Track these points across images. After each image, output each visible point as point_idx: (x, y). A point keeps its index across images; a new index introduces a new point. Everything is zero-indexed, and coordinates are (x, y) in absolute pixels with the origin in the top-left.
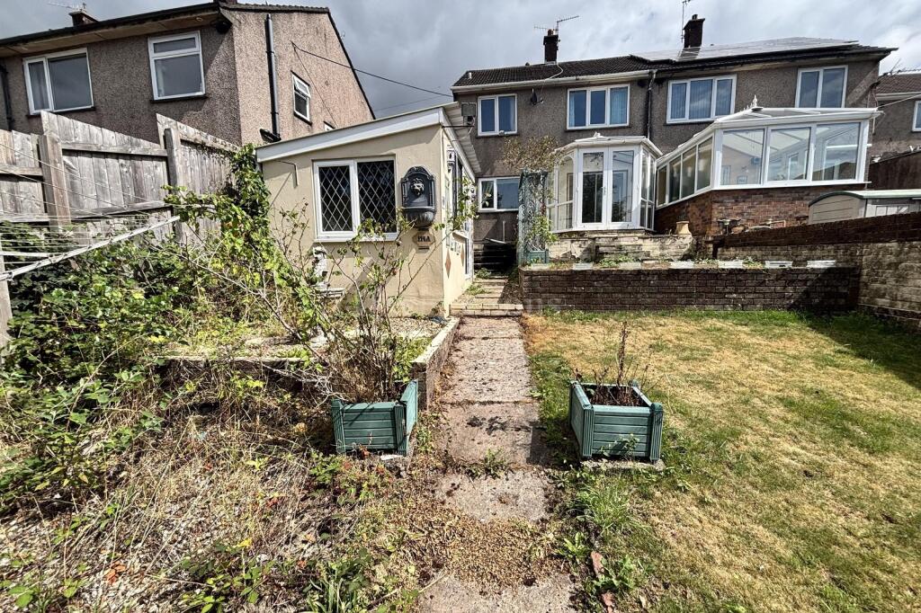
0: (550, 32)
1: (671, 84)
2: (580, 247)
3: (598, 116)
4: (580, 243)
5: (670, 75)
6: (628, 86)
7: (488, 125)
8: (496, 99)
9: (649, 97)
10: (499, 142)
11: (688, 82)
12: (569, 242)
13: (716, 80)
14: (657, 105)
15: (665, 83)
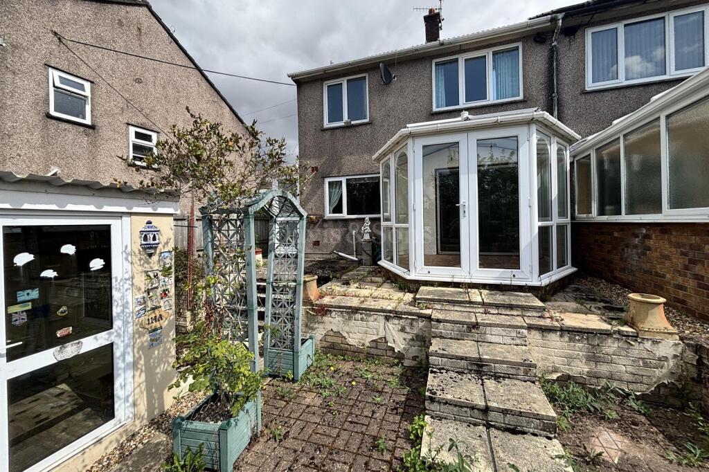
0: (431, 11)
1: (589, 33)
2: (403, 330)
3: (476, 90)
4: (402, 322)
5: (587, 19)
6: (520, 45)
7: (335, 114)
8: (344, 82)
9: (552, 56)
10: (348, 133)
11: (620, 27)
12: (382, 320)
13: (670, 18)
14: (567, 64)
15: (579, 33)
